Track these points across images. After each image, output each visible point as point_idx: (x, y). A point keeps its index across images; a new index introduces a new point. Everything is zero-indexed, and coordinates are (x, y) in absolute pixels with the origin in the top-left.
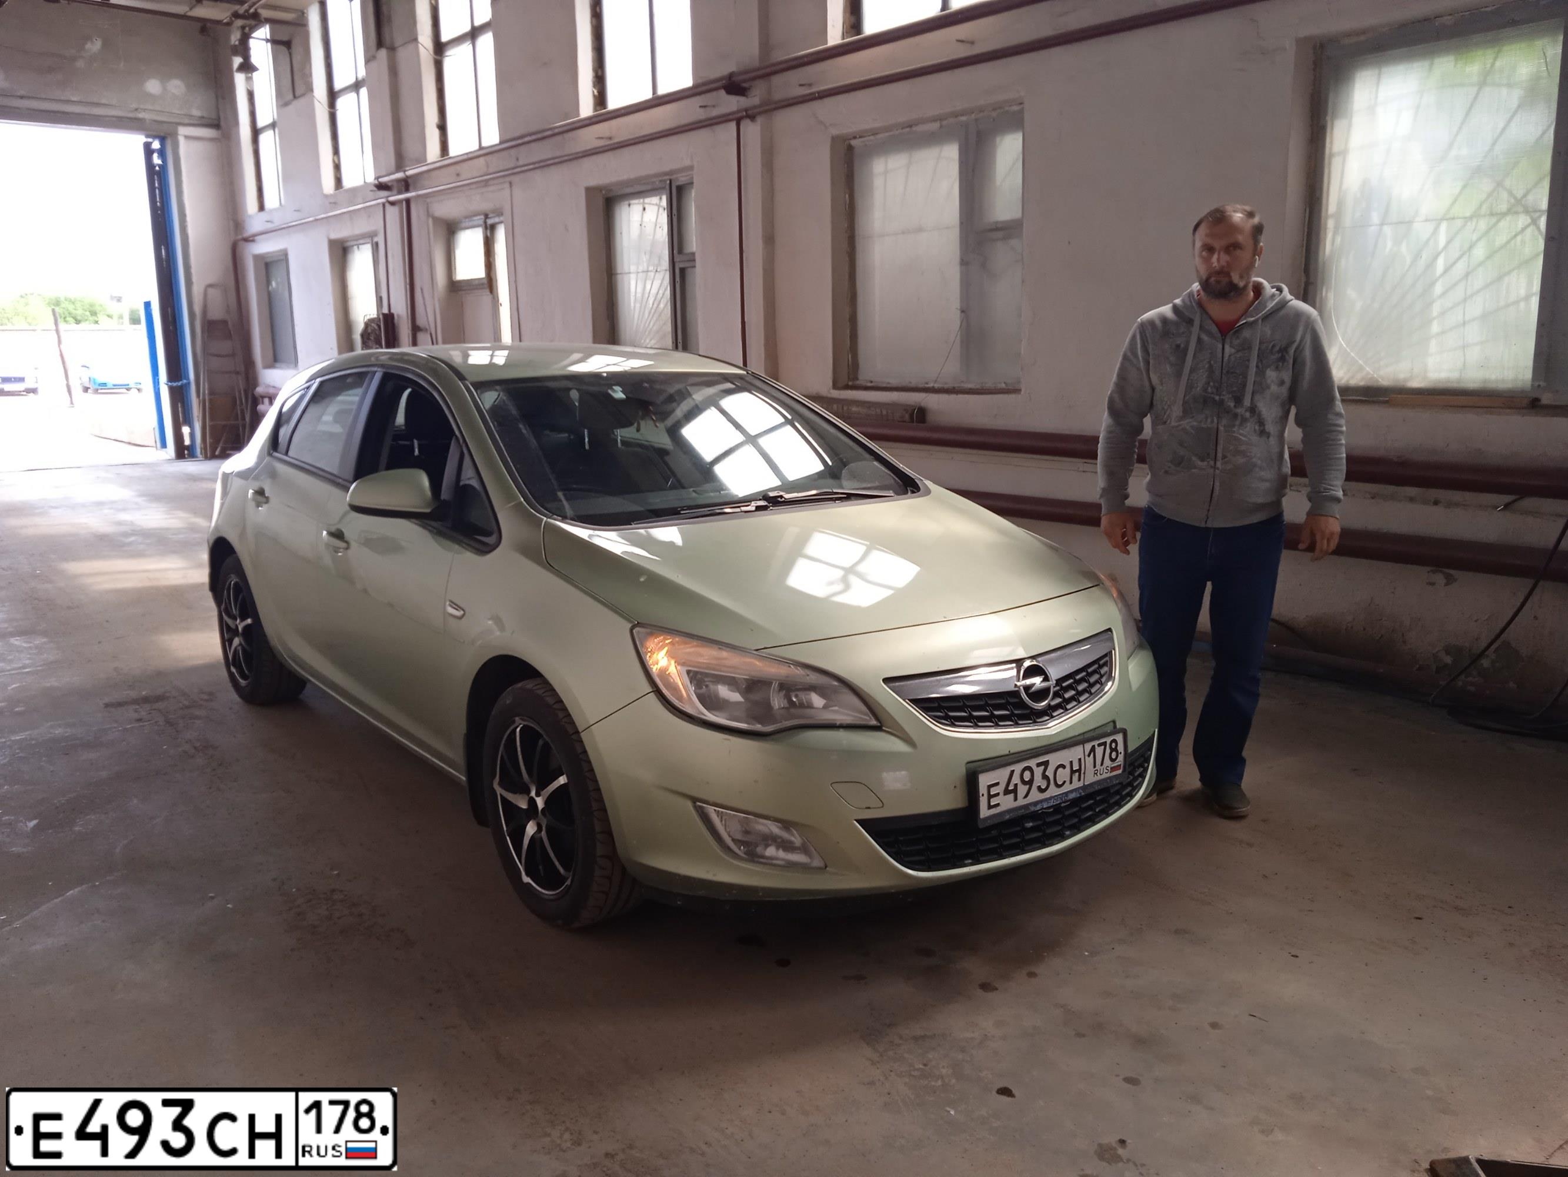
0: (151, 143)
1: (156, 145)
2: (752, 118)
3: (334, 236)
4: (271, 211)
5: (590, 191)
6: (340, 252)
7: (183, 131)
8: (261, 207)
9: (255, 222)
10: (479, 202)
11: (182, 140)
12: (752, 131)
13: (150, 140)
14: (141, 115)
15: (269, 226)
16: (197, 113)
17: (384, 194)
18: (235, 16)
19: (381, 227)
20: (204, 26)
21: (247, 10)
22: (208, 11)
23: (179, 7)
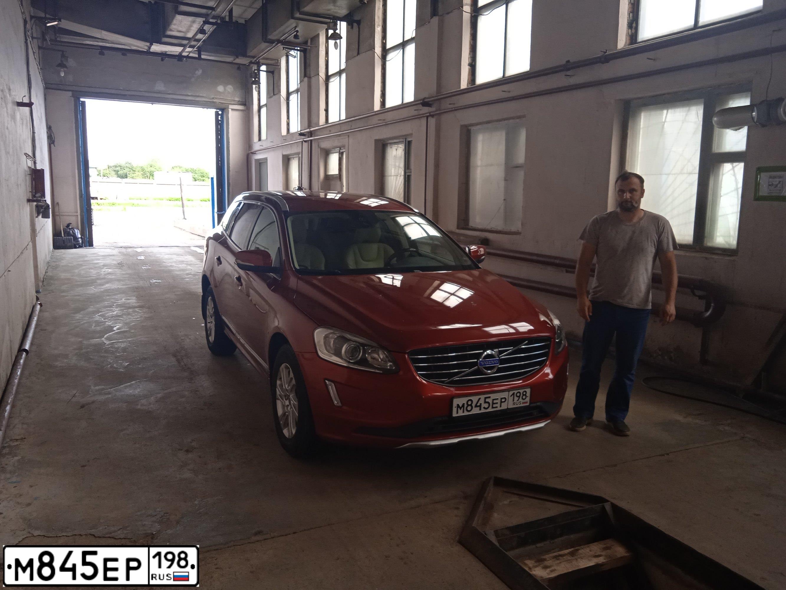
0: (218, 111)
1: (220, 112)
2: (432, 116)
3: (285, 153)
4: (263, 140)
5: (377, 141)
6: (287, 160)
7: (231, 107)
8: (260, 139)
9: (257, 146)
10: (336, 143)
11: (230, 110)
12: (432, 121)
13: (218, 110)
14: (215, 101)
15: (262, 148)
16: (237, 99)
17: (303, 137)
18: (251, 63)
19: (301, 151)
20: (239, 67)
21: (255, 61)
22: (241, 60)
23: (230, 59)
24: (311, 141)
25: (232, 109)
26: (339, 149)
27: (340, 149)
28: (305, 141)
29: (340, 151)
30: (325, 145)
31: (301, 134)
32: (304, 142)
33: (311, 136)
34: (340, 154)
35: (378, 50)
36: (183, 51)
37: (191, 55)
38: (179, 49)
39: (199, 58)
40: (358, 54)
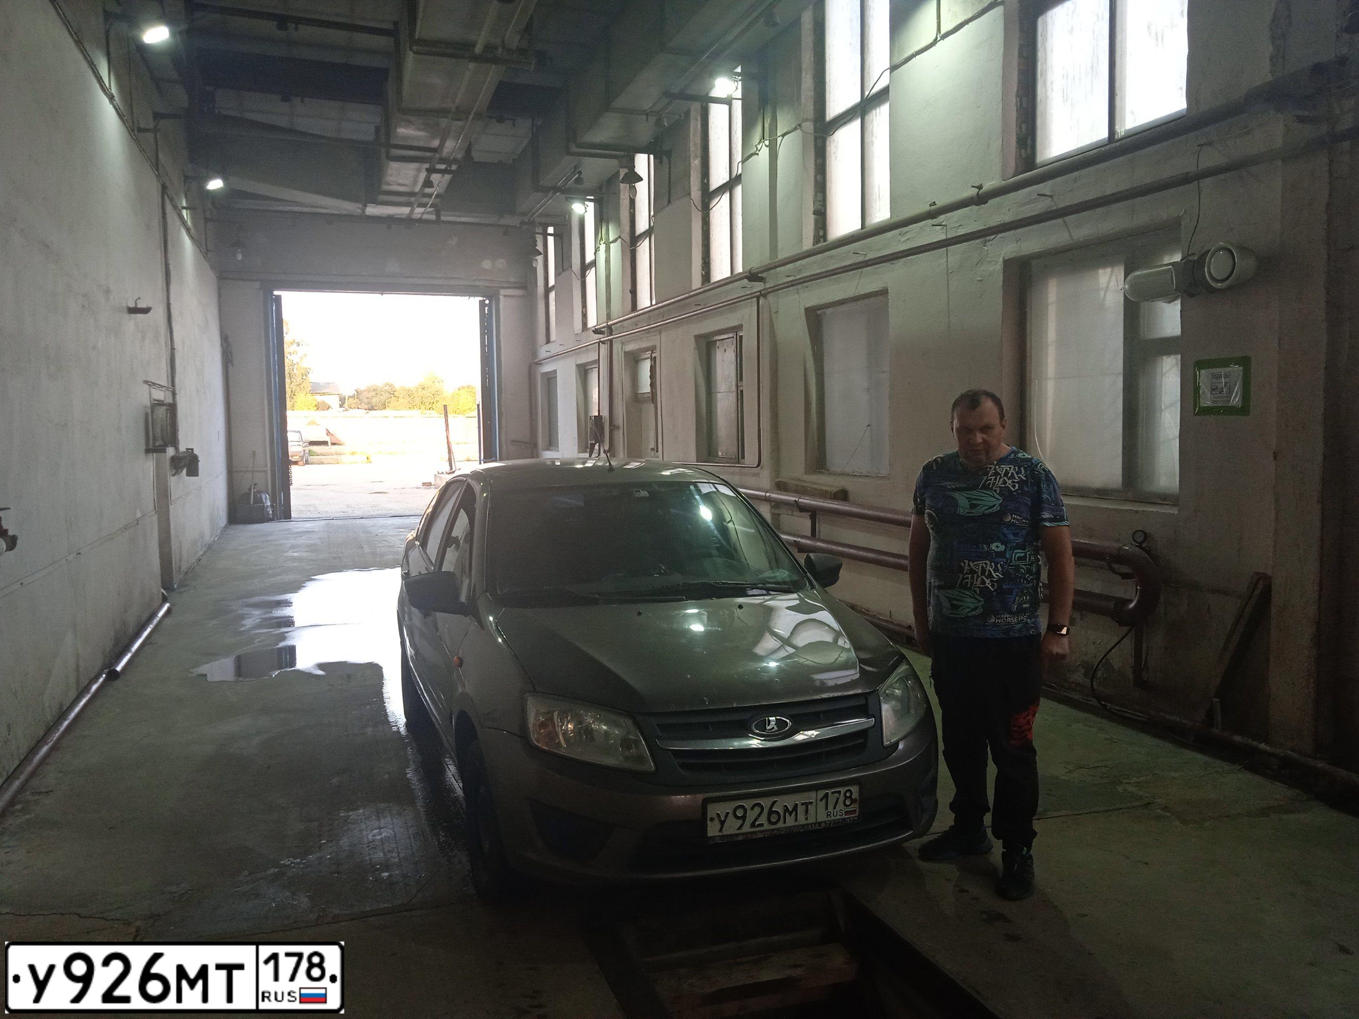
0: (483, 300)
1: (487, 302)
3: (580, 362)
4: (553, 341)
5: (698, 338)
6: (584, 372)
8: (548, 341)
9: (542, 352)
10: (646, 343)
11: (502, 298)
14: (478, 286)
15: (549, 354)
16: (512, 279)
17: (602, 336)
18: (522, 223)
19: (597, 358)
20: (506, 230)
21: (529, 220)
22: (508, 220)
23: (492, 220)
24: (611, 341)
25: (505, 296)
26: (650, 352)
27: (652, 351)
28: (603, 342)
29: (651, 356)
30: (631, 347)
31: (597, 331)
32: (601, 343)
33: (611, 334)
34: (651, 360)
35: (696, 193)
36: (412, 211)
37: (426, 217)
38: (406, 210)
39: (438, 221)
40: (669, 202)
